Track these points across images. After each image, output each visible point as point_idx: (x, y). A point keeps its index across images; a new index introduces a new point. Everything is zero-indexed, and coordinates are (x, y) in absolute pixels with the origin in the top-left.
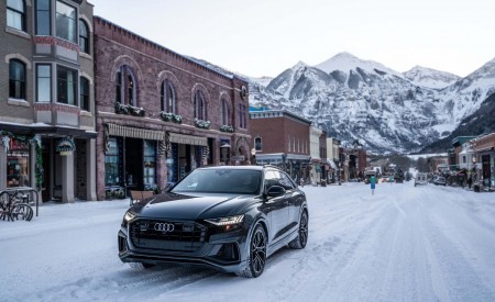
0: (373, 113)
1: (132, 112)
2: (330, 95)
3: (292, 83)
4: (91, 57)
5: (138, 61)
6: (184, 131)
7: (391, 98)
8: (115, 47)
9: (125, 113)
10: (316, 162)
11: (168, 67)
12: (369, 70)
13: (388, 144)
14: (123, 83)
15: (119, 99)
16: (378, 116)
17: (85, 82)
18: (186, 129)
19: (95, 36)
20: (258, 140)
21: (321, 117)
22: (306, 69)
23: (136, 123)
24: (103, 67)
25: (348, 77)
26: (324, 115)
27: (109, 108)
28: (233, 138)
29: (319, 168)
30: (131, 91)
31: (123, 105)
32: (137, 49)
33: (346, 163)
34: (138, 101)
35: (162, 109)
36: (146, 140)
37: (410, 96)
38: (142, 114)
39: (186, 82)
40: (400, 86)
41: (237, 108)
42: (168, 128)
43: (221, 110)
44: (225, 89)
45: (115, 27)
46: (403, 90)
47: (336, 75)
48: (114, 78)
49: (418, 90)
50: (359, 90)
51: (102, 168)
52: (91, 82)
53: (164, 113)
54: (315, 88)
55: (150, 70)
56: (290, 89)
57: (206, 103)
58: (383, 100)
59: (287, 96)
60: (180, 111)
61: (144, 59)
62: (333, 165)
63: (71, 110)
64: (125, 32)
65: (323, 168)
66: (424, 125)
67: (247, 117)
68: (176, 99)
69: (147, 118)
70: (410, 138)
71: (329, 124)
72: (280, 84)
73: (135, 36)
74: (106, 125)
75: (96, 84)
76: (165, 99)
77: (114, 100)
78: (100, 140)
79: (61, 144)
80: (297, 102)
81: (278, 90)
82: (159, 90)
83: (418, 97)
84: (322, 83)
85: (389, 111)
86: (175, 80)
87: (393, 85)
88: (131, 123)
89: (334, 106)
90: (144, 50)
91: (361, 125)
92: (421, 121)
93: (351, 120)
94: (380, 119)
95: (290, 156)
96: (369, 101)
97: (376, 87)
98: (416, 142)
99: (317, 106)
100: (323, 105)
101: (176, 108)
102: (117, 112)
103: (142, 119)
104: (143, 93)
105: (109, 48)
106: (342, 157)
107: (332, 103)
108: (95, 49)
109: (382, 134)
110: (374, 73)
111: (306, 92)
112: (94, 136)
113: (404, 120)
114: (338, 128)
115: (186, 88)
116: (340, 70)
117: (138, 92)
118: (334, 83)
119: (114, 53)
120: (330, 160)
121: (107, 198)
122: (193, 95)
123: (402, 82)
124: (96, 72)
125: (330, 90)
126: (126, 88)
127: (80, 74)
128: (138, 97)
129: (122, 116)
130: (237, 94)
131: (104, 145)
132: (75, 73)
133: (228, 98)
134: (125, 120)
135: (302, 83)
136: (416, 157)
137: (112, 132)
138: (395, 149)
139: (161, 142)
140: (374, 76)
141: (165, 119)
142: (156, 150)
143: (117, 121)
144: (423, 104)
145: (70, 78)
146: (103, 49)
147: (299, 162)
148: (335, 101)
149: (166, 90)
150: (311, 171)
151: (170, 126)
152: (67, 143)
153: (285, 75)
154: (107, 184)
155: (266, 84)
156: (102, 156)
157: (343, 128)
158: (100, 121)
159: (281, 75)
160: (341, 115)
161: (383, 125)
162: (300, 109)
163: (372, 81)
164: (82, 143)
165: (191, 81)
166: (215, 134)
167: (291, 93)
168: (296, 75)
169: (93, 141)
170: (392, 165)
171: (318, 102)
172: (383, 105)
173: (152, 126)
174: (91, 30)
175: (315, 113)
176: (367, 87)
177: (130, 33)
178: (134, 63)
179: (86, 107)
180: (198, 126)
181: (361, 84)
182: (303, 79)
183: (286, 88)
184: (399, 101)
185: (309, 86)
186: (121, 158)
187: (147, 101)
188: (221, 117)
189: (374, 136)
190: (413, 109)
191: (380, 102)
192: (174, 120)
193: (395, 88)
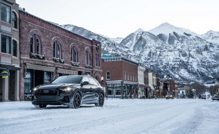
0: (184, 59)
1: (38, 57)
2: (157, 48)
3: (135, 41)
4: (18, 30)
5: (41, 32)
6: (66, 68)
7: (194, 50)
8: (30, 25)
9: (35, 58)
10: (142, 86)
11: (57, 35)
12: (180, 33)
13: (193, 77)
14: (34, 43)
15: (32, 51)
16: (186, 61)
17: (15, 42)
18: (67, 66)
19: (20, 20)
20: (108, 73)
21: (152, 62)
22: (143, 33)
23: (41, 63)
24: (24, 35)
25: (168, 38)
26: (154, 60)
27: (27, 55)
28: (92, 71)
29: (143, 89)
30: (38, 47)
31: (34, 54)
32: (41, 26)
33: (161, 87)
34: (41, 52)
35: (54, 56)
36: (45, 71)
37: (206, 48)
38: (44, 58)
39: (67, 42)
40: (200, 43)
41: (95, 56)
42: (57, 66)
43: (86, 57)
44: (88, 46)
45: (30, 15)
46: (201, 45)
47: (161, 37)
48: (29, 41)
49: (211, 45)
50: (175, 46)
51: (23, 85)
52: (18, 43)
53: (55, 58)
54: (148, 44)
55: (48, 36)
56: (133, 45)
57: (77, 53)
58: (190, 51)
59: (131, 49)
60: (63, 57)
61: (44, 31)
62: (152, 88)
63: (8, 56)
64: (35, 17)
65: (146, 89)
66: (215, 66)
67: (100, 61)
68: (62, 51)
69: (46, 60)
70: (206, 74)
71: (157, 65)
72: (128, 42)
73: (40, 20)
74: (25, 64)
75: (20, 44)
76: (56, 51)
77: (29, 51)
78: (22, 71)
79: (3, 73)
80: (138, 52)
81: (126, 46)
82: (52, 46)
83: (211, 49)
84: (153, 41)
85: (193, 57)
86: (61, 41)
87: (195, 42)
88: (38, 63)
89: (160, 55)
90: (45, 27)
91: (176, 66)
92: (213, 64)
93: (170, 63)
94: (188, 62)
95: (125, 82)
96: (181, 52)
97: (185, 43)
98: (210, 76)
99: (149, 55)
100: (153, 54)
101: (62, 56)
102: (31, 57)
103: (43, 61)
104: (44, 48)
105: (27, 26)
106: (158, 84)
107: (158, 53)
108: (19, 26)
109: (189, 72)
110: (184, 35)
111: (143, 46)
112: (19, 69)
113: (202, 63)
114: (162, 68)
115: (67, 45)
116: (163, 33)
117: (41, 47)
118: (160, 42)
119: (29, 28)
120: (151, 85)
121: (25, 100)
122: (70, 49)
123: (201, 40)
124: (20, 37)
125: (157, 46)
126: (35, 46)
127: (12, 39)
128: (41, 50)
129: (33, 59)
130: (94, 48)
131: (24, 74)
132: (10, 38)
133: (90, 51)
134: (35, 61)
135: (141, 41)
136: (209, 85)
137: (28, 67)
138: (197, 81)
139: (53, 73)
140: (184, 37)
141: (55, 61)
142: (50, 77)
143: (30, 62)
144: (214, 53)
145: (7, 41)
146: (24, 27)
147: (131, 86)
148: (160, 52)
149: (56, 46)
150: (139, 91)
151: (58, 64)
152: (5, 72)
153: (130, 37)
154: (25, 93)
155: (119, 42)
156: (23, 79)
157: (166, 68)
158: (22, 62)
159: (128, 37)
160: (164, 60)
161: (189, 66)
162: (139, 57)
163: (182, 40)
164: (13, 72)
165: (70, 42)
166: (82, 69)
167: (134, 47)
168: (137, 37)
169: (18, 71)
170: (193, 90)
171: (150, 53)
172: (189, 54)
173: (48, 64)
174: (18, 17)
175: (149, 59)
176: (180, 43)
177: (37, 18)
178: (39, 33)
179: (15, 54)
180: (73, 65)
181: (176, 41)
182: (141, 39)
183: (131, 44)
184: (199, 51)
185: (145, 43)
186: (32, 81)
187: (46, 52)
188: (86, 60)
189: (184, 73)
190: (208, 57)
191: (187, 53)
192: (60, 61)
193: (197, 44)
